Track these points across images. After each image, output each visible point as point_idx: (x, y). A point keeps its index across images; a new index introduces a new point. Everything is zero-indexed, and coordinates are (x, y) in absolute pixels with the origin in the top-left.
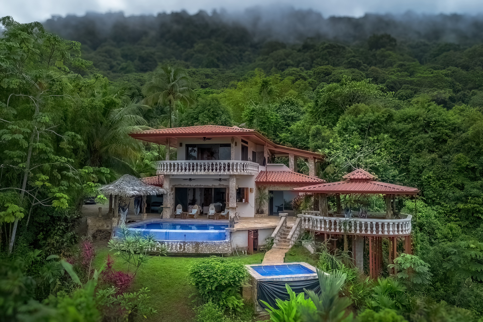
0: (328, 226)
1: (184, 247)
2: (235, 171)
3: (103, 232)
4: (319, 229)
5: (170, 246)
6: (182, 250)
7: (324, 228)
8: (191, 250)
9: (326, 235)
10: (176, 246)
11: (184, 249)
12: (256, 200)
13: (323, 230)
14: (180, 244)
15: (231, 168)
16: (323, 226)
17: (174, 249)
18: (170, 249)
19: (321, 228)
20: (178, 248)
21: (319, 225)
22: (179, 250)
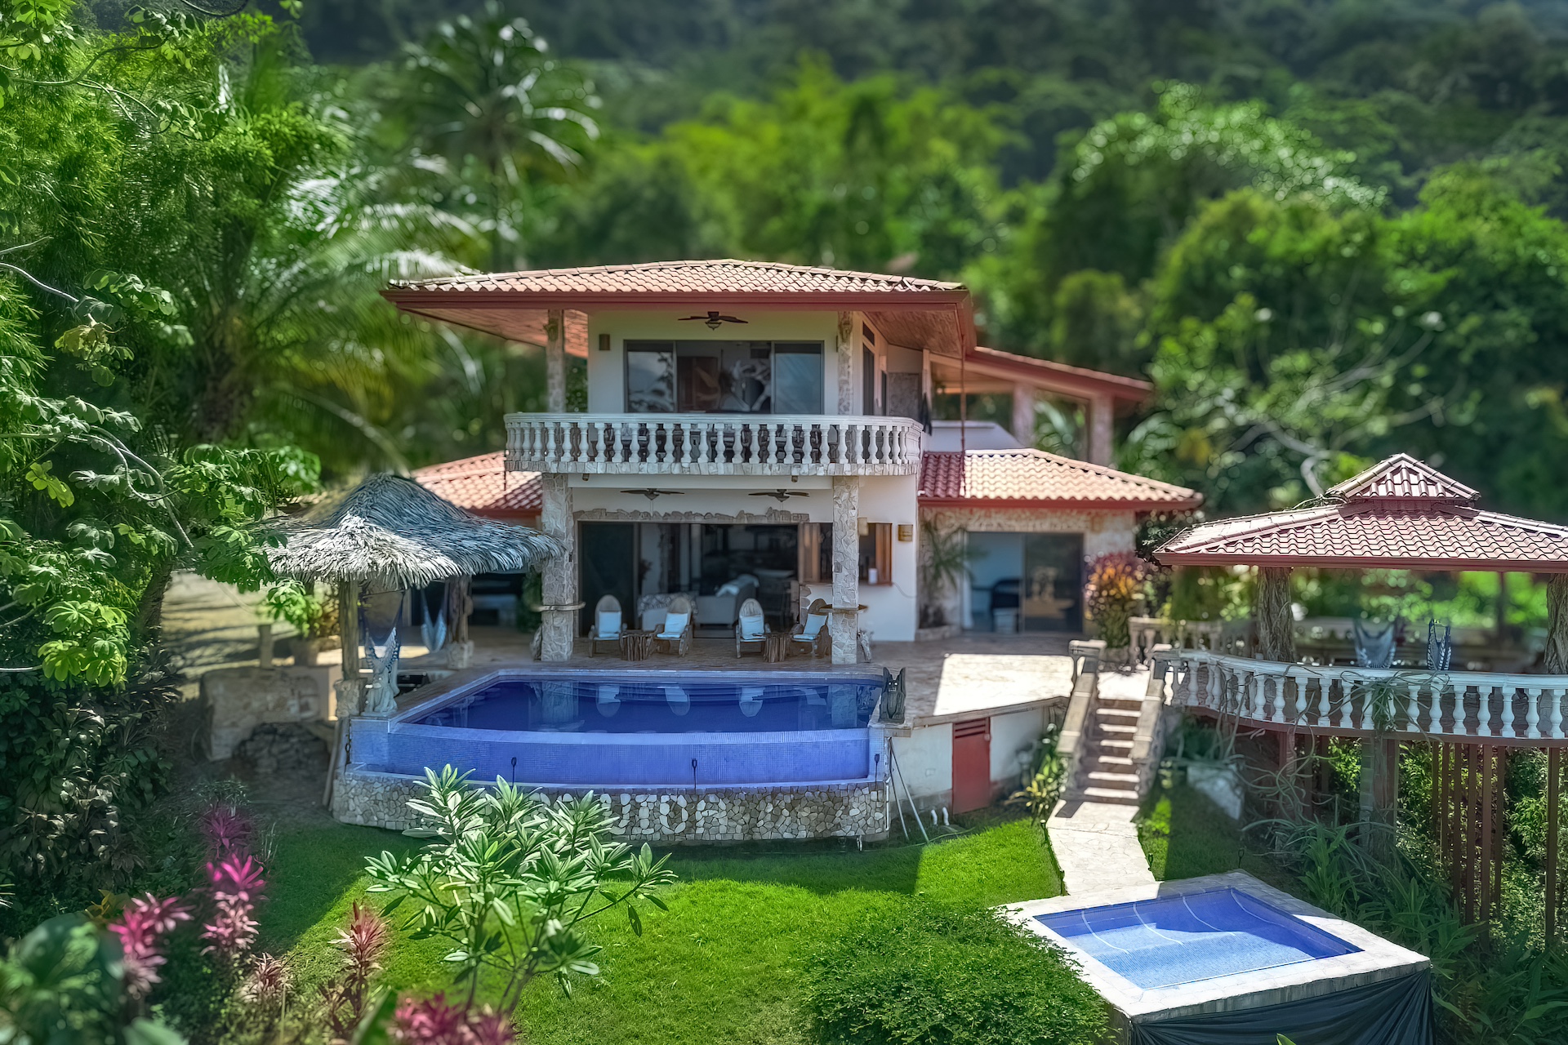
0: (1302, 704)
1: (692, 814)
2: (860, 460)
3: (286, 736)
4: (1259, 715)
5: (626, 810)
6: (681, 827)
7: (1285, 711)
8: (723, 829)
9: (1292, 740)
10: (655, 810)
11: (692, 823)
13: (1279, 718)
14: (670, 803)
15: (843, 447)
16: (1280, 702)
17: (645, 823)
18: (624, 823)
19: (1269, 709)
20: (664, 820)
21: (1260, 700)
22: (667, 831)
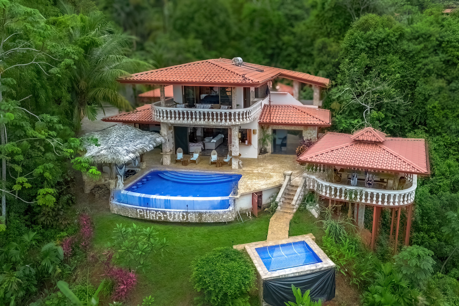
0: (333, 193)
1: (187, 217)
2: (237, 120)
3: (101, 188)
4: (324, 194)
5: (172, 215)
6: (185, 219)
7: (329, 194)
8: (194, 220)
9: (330, 201)
10: (179, 216)
11: (187, 219)
12: (259, 140)
14: (182, 214)
15: (233, 117)
16: (328, 192)
17: (177, 218)
18: (172, 218)
19: (326, 193)
20: (181, 218)
21: (324, 190)
22: (182, 220)
